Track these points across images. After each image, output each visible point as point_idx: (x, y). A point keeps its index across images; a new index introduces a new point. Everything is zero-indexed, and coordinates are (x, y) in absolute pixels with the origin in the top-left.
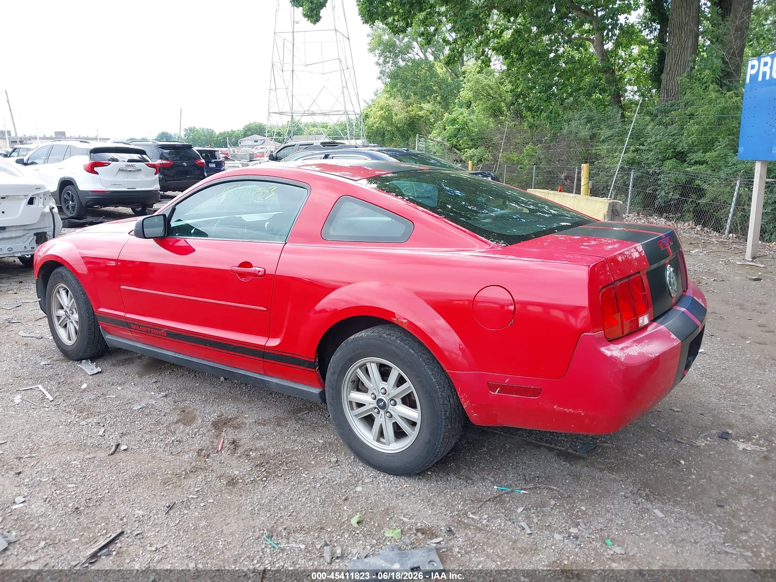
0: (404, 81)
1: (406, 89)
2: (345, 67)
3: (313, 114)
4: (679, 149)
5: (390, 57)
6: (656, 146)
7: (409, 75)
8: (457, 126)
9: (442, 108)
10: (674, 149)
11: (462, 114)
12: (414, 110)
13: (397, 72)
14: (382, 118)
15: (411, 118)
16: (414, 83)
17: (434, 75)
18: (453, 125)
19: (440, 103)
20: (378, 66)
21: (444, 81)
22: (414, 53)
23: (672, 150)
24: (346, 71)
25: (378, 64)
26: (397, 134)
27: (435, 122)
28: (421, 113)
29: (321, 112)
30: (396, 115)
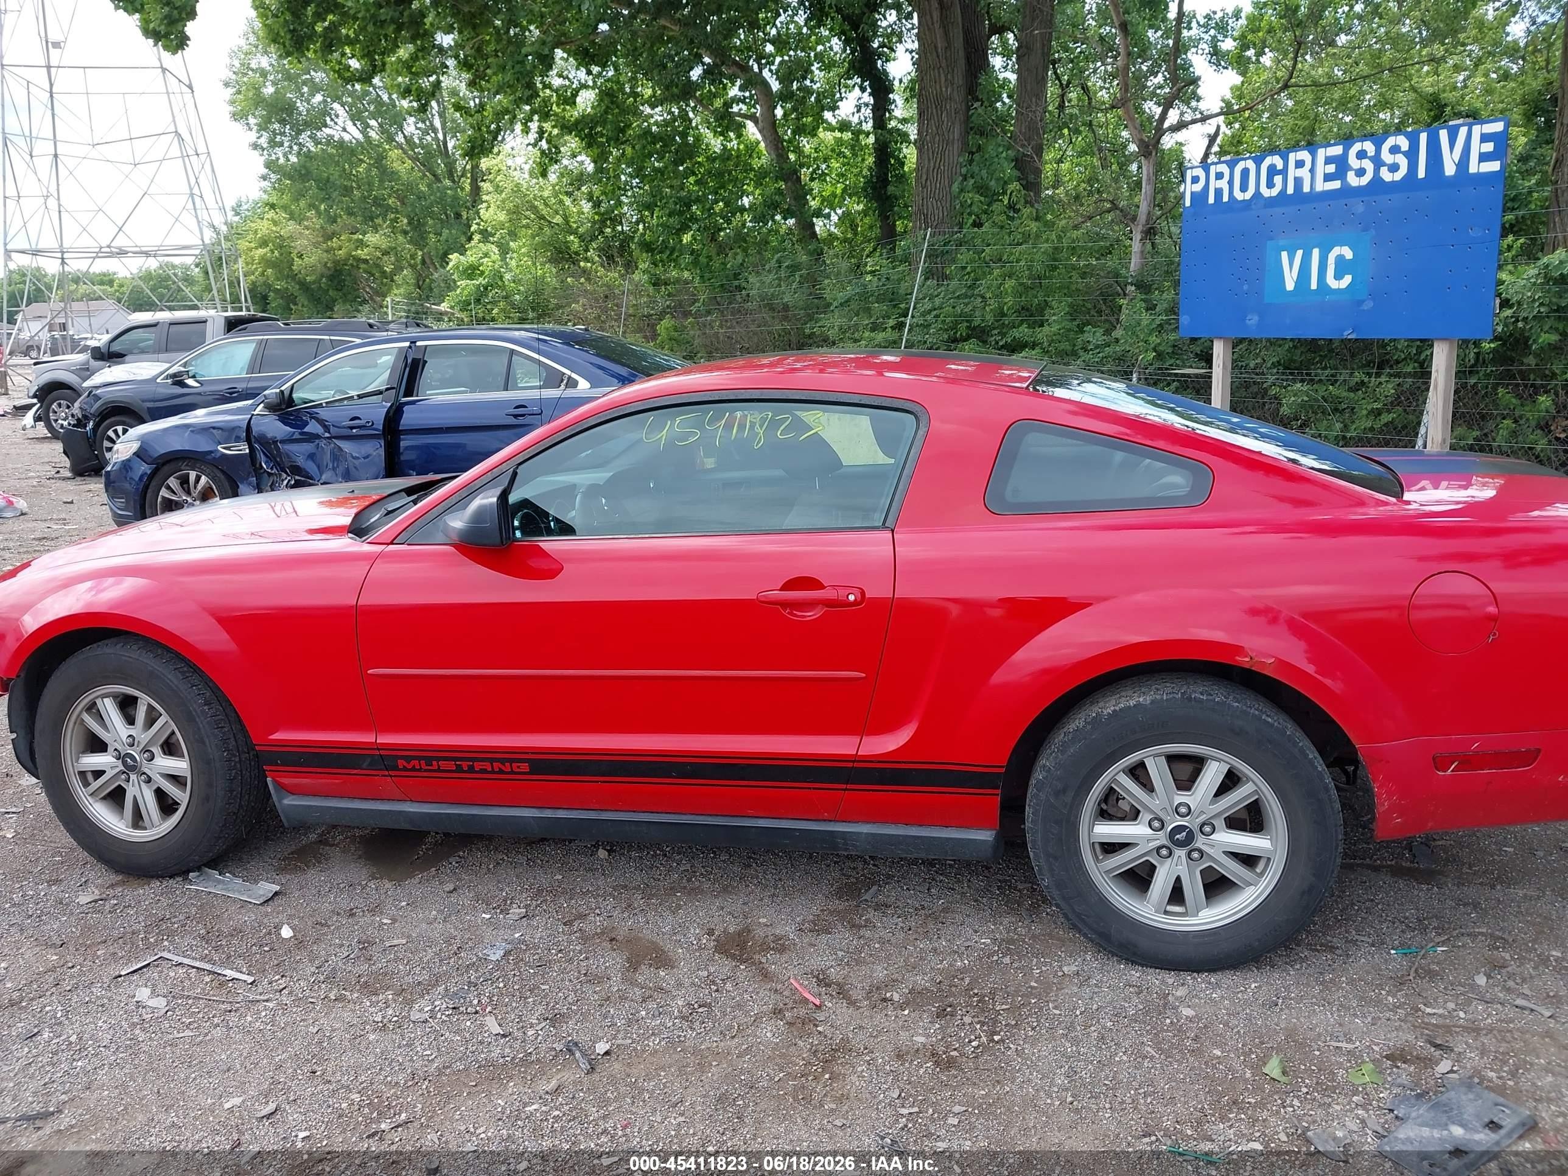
0: (325, 185)
1: (330, 202)
2: (191, 152)
3: (122, 253)
4: (977, 322)
5: (283, 134)
6: (937, 316)
7: (334, 172)
8: (481, 281)
9: (410, 242)
10: (967, 321)
11: (486, 255)
12: (342, 247)
13: (304, 167)
14: (266, 262)
15: (336, 263)
16: (347, 191)
17: (386, 174)
18: (470, 277)
19: (405, 233)
20: (256, 153)
21: (410, 187)
22: (337, 127)
23: (966, 324)
24: (194, 159)
25: (255, 146)
26: (302, 299)
27: (393, 273)
28: (361, 253)
29: (137, 249)
30: (301, 257)
